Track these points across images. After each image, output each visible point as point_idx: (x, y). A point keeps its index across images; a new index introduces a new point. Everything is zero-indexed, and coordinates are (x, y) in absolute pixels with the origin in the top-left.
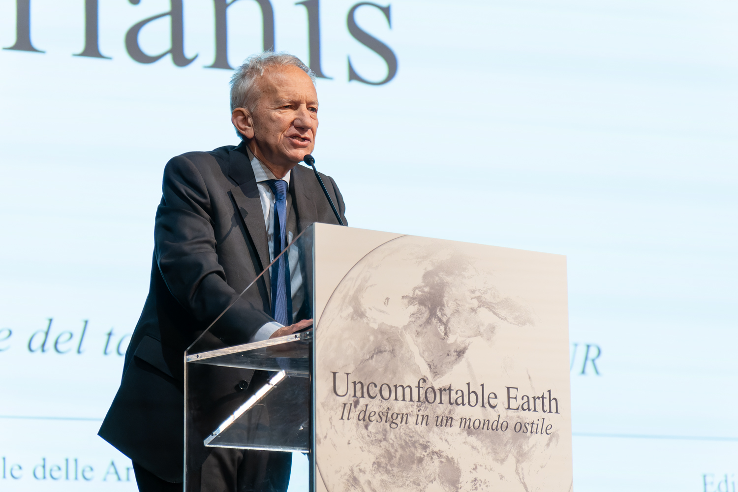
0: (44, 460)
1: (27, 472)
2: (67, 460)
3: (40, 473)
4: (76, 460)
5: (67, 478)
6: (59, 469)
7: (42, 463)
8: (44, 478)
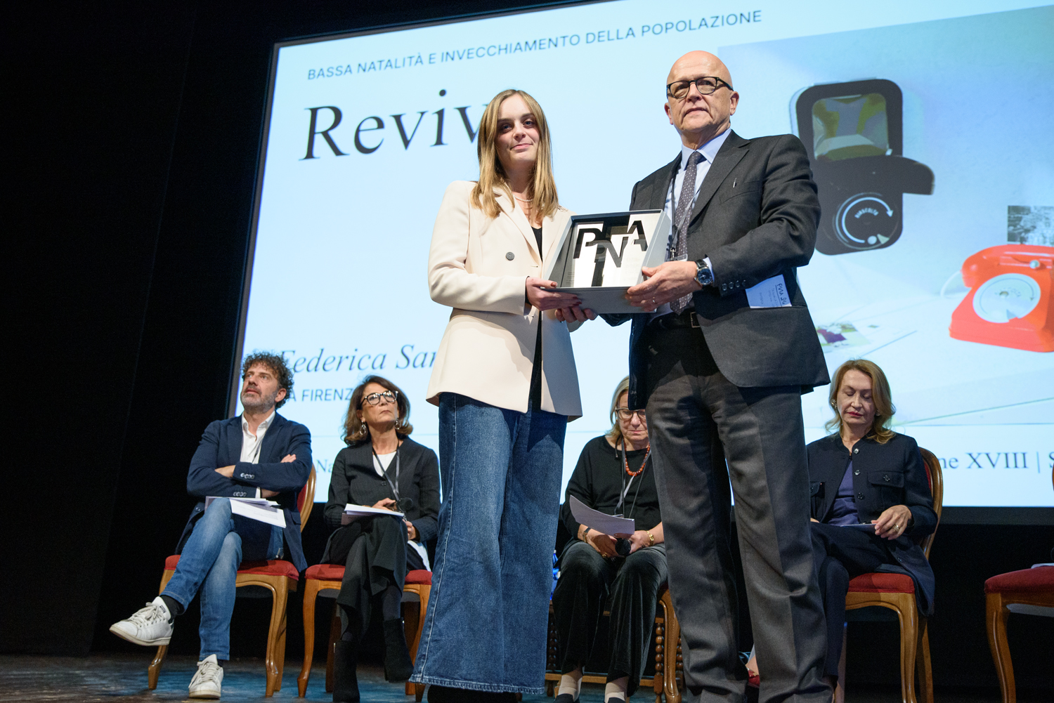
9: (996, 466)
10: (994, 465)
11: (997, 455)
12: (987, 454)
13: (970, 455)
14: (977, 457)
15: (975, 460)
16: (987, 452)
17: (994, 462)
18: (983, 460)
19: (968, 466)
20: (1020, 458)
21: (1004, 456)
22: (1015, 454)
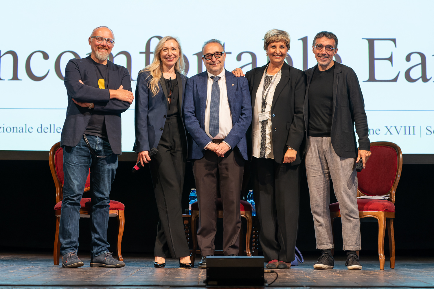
0: (42, 125)
1: (35, 130)
2: (51, 125)
3: (40, 130)
4: (54, 125)
5: (50, 132)
6: (48, 129)
7: (41, 126)
8: (41, 132)
9: (399, 134)
10: (398, 133)
11: (400, 127)
12: (395, 127)
13: (387, 127)
14: (390, 129)
15: (389, 130)
16: (395, 126)
17: (398, 132)
18: (393, 130)
19: (385, 133)
20: (412, 129)
21: (404, 128)
22: (409, 127)
